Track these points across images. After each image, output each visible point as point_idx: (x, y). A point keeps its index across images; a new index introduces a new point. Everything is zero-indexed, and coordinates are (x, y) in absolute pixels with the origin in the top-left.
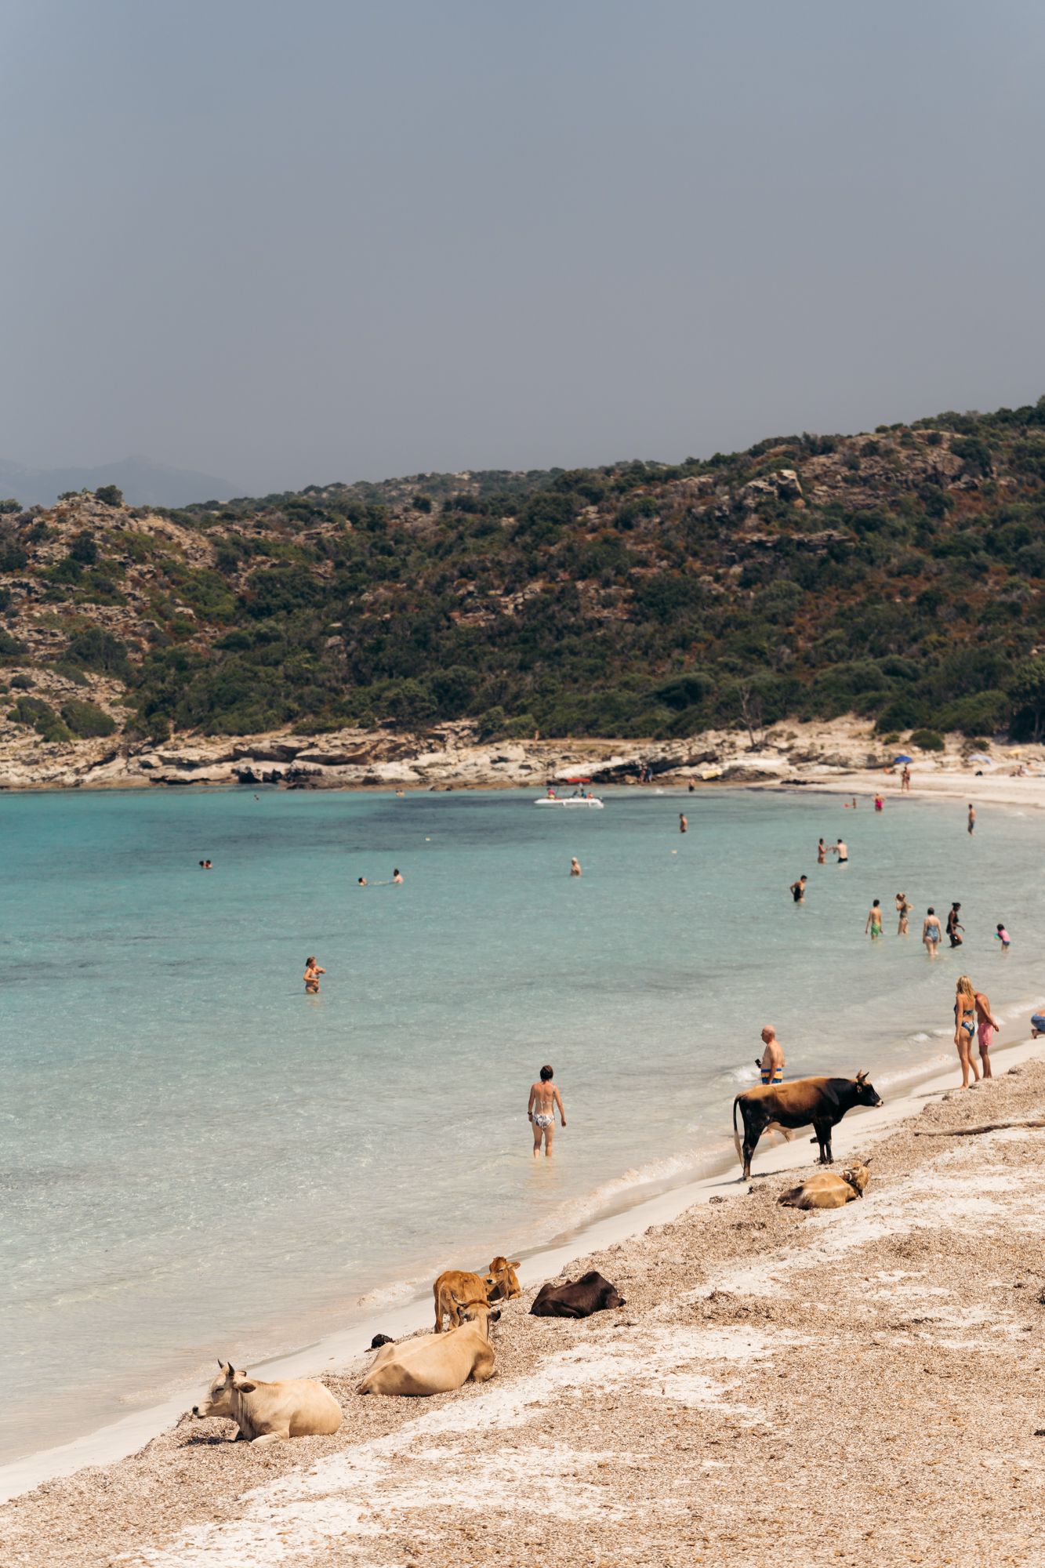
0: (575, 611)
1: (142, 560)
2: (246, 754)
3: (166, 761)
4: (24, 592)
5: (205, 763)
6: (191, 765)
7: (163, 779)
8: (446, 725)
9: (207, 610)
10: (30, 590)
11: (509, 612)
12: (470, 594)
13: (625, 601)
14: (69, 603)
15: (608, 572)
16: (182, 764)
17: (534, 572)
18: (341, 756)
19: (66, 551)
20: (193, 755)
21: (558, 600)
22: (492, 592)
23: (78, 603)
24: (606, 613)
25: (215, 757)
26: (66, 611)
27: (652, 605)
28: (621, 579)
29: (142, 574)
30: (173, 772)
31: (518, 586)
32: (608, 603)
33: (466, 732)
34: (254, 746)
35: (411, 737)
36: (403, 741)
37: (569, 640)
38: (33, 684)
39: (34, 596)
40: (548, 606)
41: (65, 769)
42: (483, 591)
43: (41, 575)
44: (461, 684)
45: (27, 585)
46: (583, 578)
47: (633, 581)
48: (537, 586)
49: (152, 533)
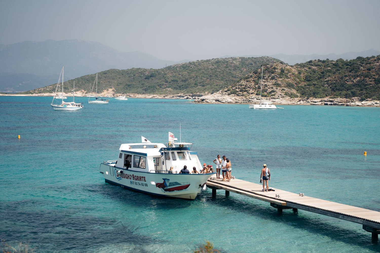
0: (366, 82)
1: (290, 72)
2: (323, 101)
3: (311, 102)
4: (276, 77)
5: (317, 102)
6: (316, 102)
7: (312, 104)
8: (354, 98)
9: (301, 80)
10: (277, 76)
11: (355, 82)
12: (348, 79)
13: (373, 81)
14: (283, 78)
15: (370, 77)
16: (314, 102)
17: (358, 76)
18: (340, 102)
19: (280, 71)
20: (316, 101)
21: (363, 81)
22: (352, 79)
23: (284, 78)
24: (371, 83)
25: (319, 101)
26: (283, 79)
27: (378, 82)
28: (372, 78)
29: (290, 74)
30: (313, 103)
31: (356, 78)
32: (371, 81)
33: (357, 99)
34: (324, 100)
35: (349, 99)
36: (348, 100)
37: (367, 87)
38: (285, 90)
39: (278, 77)
40: (362, 81)
41: (295, 102)
42: (350, 79)
43: (278, 74)
44: (355, 92)
45: (276, 76)
46: (366, 77)
47: (374, 78)
48: (359, 78)
49: (289, 69)
